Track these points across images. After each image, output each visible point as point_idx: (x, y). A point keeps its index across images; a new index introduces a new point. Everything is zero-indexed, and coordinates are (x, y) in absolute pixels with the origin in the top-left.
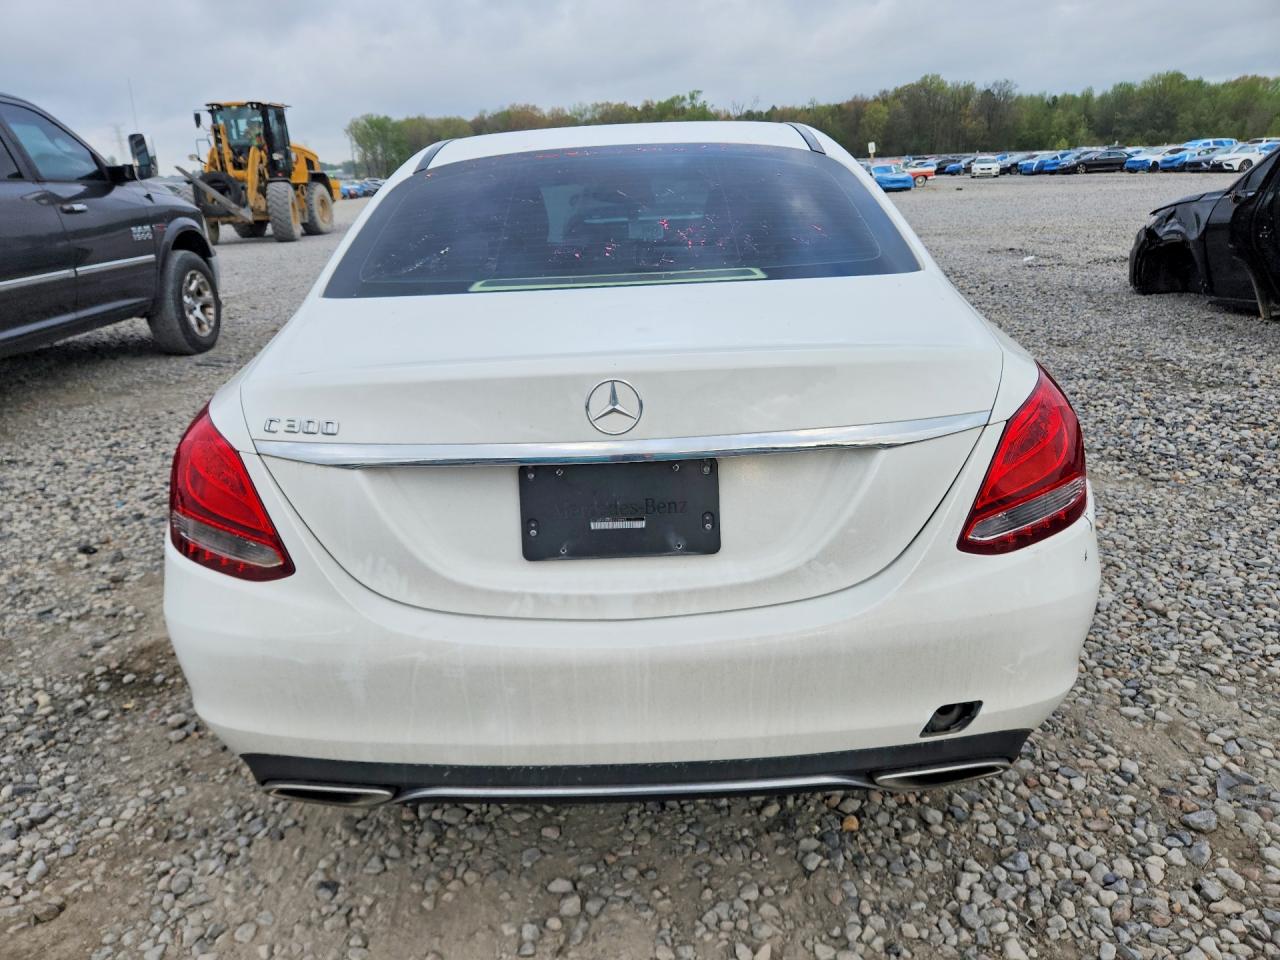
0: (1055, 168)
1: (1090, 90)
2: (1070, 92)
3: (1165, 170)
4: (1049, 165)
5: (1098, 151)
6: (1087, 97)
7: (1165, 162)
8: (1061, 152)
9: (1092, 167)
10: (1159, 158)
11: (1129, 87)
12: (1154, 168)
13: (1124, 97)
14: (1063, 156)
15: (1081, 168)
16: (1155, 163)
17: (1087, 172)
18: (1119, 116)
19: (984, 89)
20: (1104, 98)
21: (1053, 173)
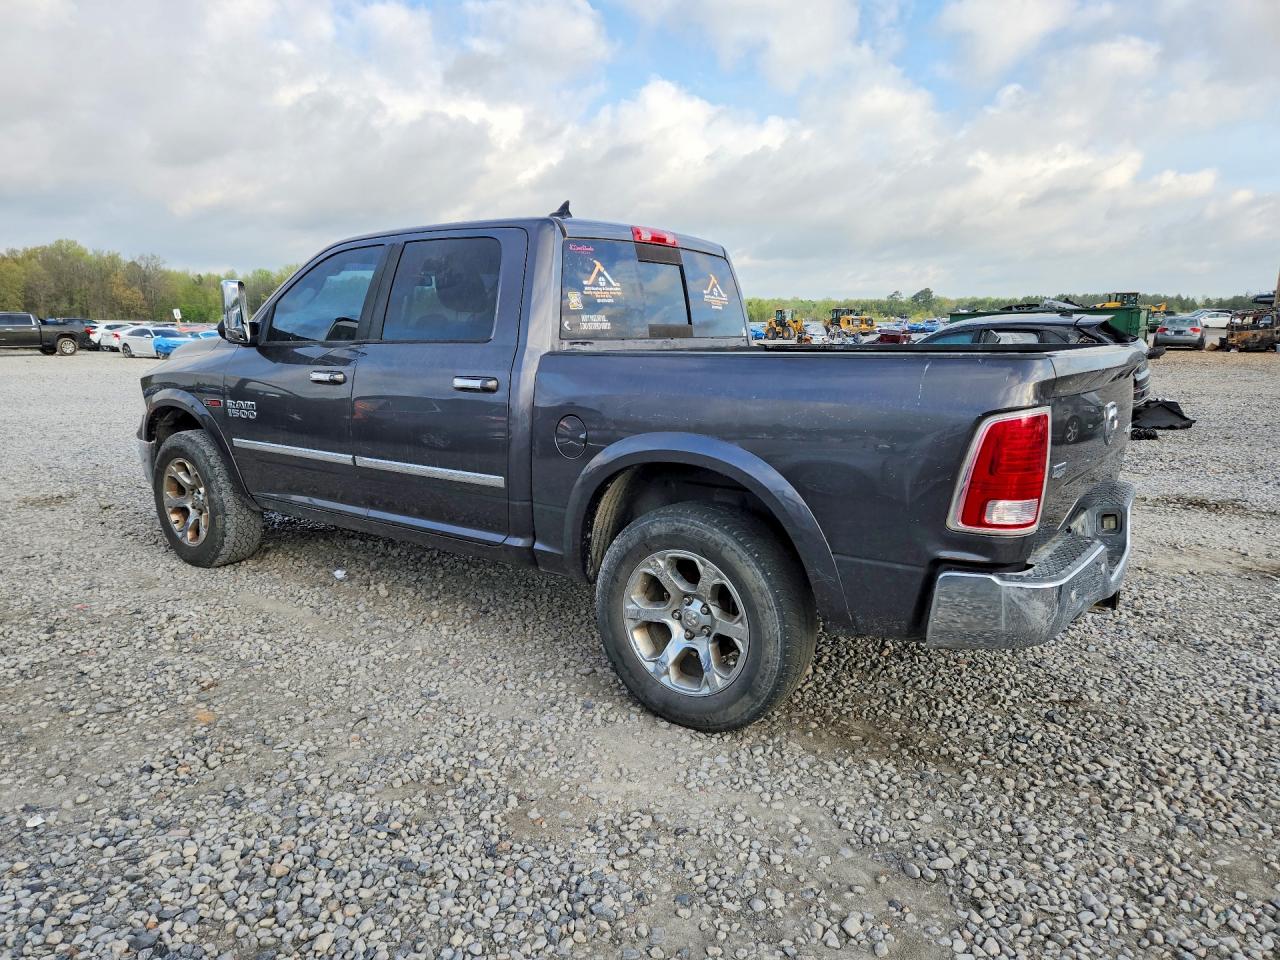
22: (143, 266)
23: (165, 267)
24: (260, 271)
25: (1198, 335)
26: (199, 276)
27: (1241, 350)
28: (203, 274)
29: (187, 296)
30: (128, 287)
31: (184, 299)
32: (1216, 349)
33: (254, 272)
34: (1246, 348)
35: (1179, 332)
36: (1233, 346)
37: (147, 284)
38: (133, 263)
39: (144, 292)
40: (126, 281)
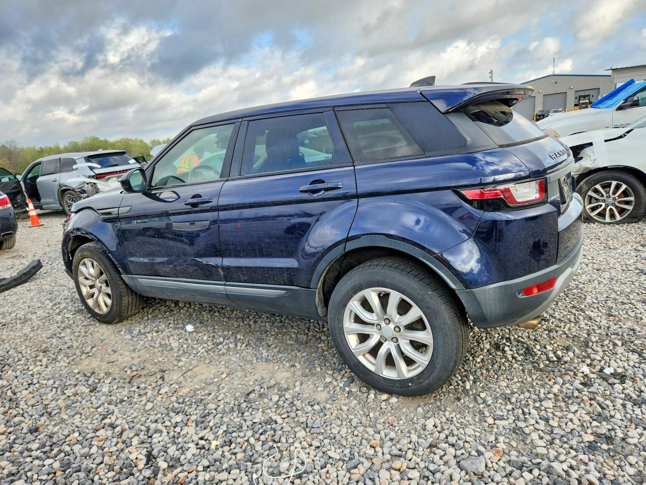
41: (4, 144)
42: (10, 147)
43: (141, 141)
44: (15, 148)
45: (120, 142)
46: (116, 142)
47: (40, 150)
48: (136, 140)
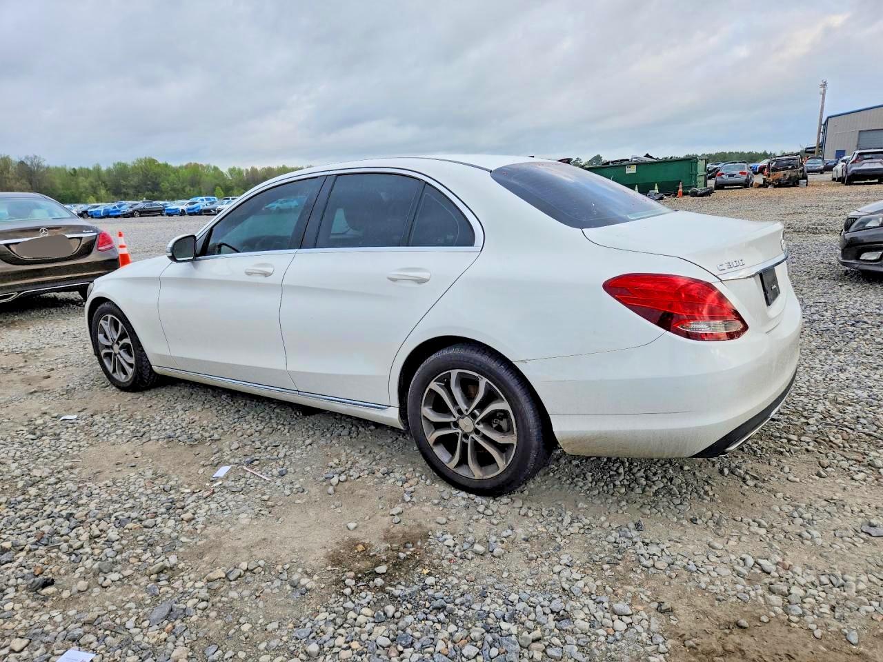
0: (117, 214)
1: (98, 165)
2: (85, 166)
3: (190, 214)
4: (112, 212)
5: (141, 204)
6: (98, 170)
7: (189, 209)
8: (118, 204)
9: (143, 213)
10: (184, 208)
11: (125, 166)
12: (183, 213)
13: (122, 171)
14: (120, 206)
15: (137, 214)
16: (183, 210)
17: (141, 216)
18: (124, 183)
19: (18, 160)
20: (109, 171)
21: (117, 217)
22: (29, 163)
23: (45, 164)
24: (118, 163)
25: (745, 177)
26: (74, 169)
27: (775, 186)
28: (77, 168)
29: (63, 185)
30: (18, 180)
31: (61, 187)
32: (760, 186)
33: (114, 164)
34: (780, 185)
35: (732, 176)
36: (770, 184)
37: (32, 177)
38: (22, 163)
39: (31, 184)
40: (17, 176)
41: (23, 159)
42: (32, 165)
43: (216, 169)
44: (38, 166)
45: (186, 167)
46: (181, 167)
47: (72, 172)
48: (208, 167)
